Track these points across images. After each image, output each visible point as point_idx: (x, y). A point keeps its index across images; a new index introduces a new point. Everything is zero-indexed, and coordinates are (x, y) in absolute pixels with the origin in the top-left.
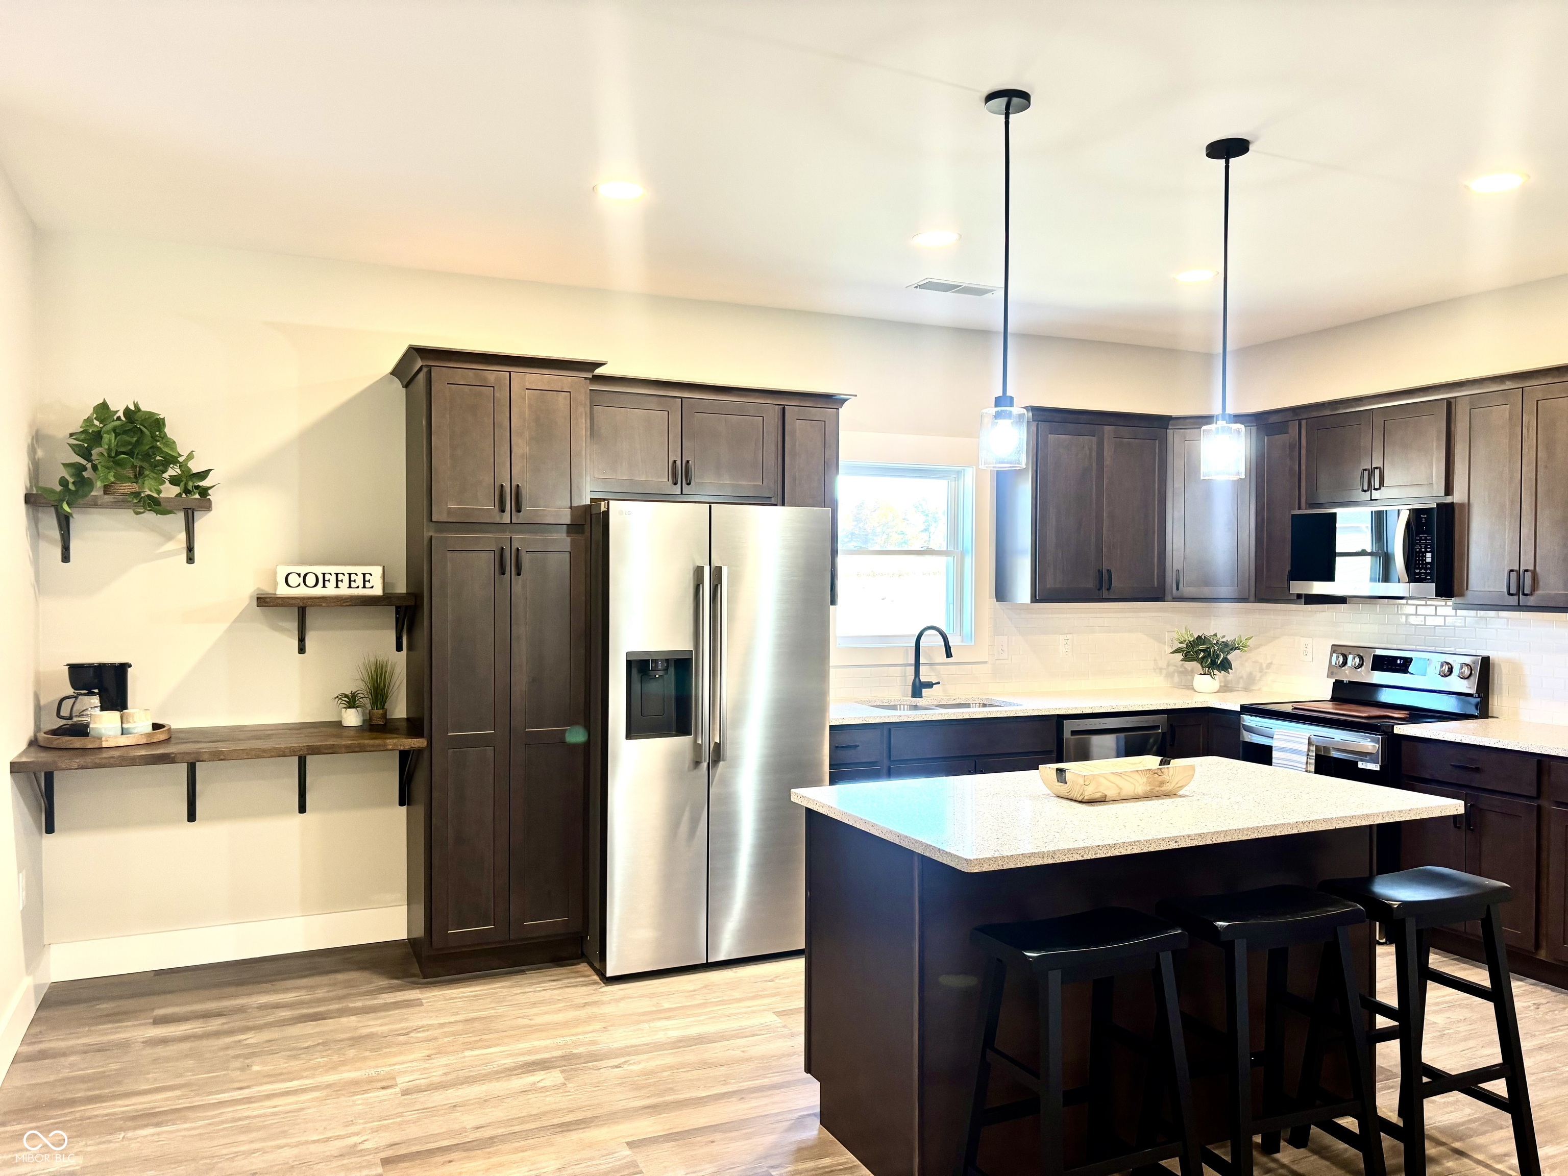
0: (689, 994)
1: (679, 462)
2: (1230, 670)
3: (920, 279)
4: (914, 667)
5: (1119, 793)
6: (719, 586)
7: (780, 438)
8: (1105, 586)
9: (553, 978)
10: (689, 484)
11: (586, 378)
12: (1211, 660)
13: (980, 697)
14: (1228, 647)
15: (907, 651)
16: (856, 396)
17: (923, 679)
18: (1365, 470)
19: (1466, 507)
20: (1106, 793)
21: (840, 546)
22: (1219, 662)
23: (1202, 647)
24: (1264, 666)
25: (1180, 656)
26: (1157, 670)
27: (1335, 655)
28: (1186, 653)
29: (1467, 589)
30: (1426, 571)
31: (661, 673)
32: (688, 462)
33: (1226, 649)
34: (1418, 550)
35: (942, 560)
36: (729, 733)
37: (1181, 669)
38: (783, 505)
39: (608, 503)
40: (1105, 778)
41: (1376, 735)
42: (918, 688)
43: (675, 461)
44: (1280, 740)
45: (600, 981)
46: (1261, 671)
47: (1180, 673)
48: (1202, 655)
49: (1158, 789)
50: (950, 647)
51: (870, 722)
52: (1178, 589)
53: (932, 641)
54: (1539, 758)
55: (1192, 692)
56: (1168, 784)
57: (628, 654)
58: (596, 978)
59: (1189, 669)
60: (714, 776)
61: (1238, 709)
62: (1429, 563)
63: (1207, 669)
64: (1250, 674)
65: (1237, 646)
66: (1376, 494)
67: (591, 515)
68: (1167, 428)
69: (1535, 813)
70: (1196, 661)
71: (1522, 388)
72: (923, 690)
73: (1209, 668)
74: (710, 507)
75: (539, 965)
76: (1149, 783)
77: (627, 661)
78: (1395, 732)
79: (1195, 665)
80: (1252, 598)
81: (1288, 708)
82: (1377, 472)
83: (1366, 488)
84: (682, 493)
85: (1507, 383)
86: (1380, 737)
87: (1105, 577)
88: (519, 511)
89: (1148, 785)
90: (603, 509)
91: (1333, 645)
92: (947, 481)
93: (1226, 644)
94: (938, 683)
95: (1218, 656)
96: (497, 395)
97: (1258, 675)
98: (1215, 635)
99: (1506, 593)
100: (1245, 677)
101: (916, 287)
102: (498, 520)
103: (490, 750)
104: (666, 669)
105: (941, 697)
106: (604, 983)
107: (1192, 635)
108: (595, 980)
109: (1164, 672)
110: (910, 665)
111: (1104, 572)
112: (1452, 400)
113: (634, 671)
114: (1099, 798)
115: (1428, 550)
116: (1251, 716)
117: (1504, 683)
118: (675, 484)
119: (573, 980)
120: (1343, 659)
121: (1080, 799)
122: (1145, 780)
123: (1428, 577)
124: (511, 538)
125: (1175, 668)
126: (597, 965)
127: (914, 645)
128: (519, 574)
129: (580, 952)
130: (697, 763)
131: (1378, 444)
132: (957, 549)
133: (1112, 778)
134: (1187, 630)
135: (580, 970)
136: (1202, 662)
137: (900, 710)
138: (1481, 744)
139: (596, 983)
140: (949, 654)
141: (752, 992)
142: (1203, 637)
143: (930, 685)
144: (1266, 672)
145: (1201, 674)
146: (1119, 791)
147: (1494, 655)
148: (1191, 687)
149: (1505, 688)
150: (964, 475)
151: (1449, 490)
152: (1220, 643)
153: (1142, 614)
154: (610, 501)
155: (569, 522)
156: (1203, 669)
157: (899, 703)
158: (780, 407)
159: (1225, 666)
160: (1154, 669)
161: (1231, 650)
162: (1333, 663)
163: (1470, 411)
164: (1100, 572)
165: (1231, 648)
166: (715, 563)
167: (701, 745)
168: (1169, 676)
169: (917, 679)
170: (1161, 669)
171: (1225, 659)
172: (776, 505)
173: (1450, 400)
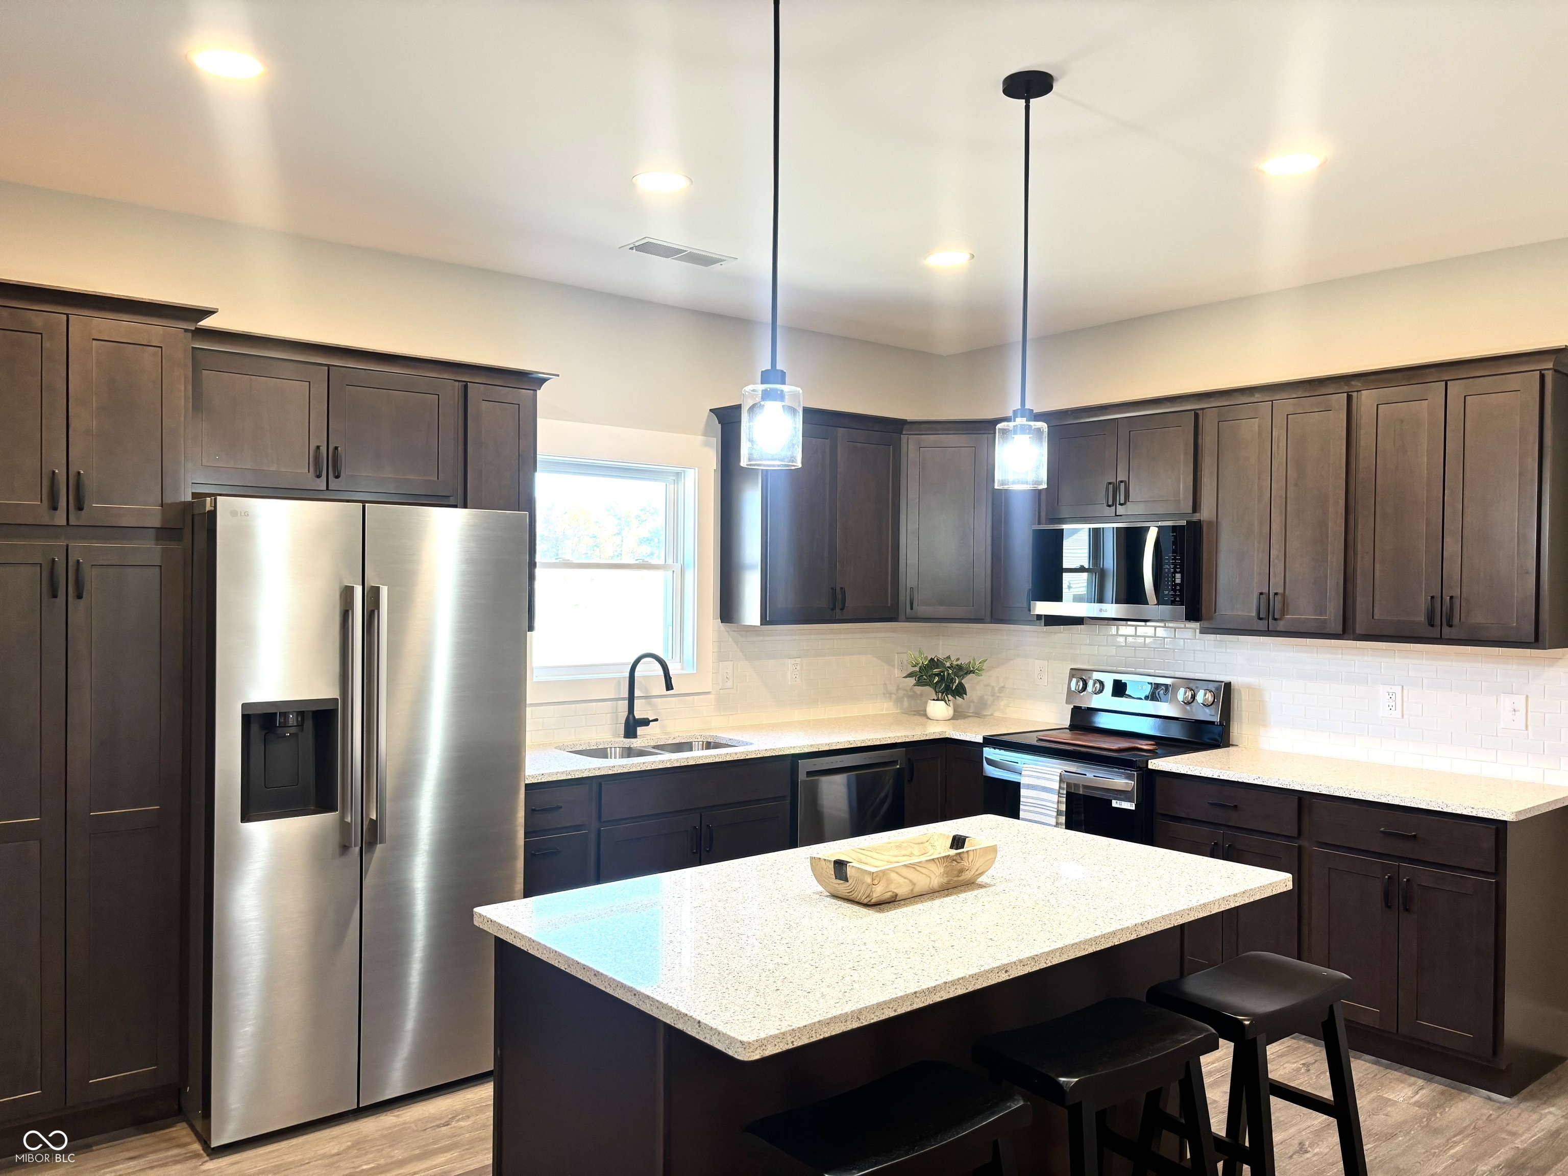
0: (331, 1160)
1: (324, 449)
2: (964, 695)
3: (636, 238)
4: (627, 701)
5: (912, 890)
6: (376, 612)
7: (461, 423)
8: (839, 605)
9: (132, 1154)
10: (337, 477)
11: (186, 330)
12: (945, 684)
13: (704, 734)
14: (963, 670)
15: (619, 682)
16: (558, 376)
17: (638, 715)
18: (1110, 483)
19: (1215, 525)
20: (897, 892)
21: (539, 558)
22: (954, 687)
23: (936, 671)
24: (996, 689)
25: (912, 681)
26: (888, 695)
27: (1074, 680)
28: (919, 677)
29: (1215, 612)
30: (1175, 592)
31: (293, 730)
32: (336, 448)
33: (961, 673)
34: (1167, 570)
35: (659, 574)
36: (389, 806)
37: (910, 693)
38: (465, 506)
39: (215, 500)
40: (897, 873)
41: (1131, 771)
42: (632, 726)
43: (318, 447)
44: (1029, 776)
45: (202, 1152)
46: (993, 695)
47: (909, 697)
48: (937, 679)
49: (955, 879)
50: (670, 678)
51: (577, 777)
52: (912, 609)
53: (649, 671)
54: (1300, 796)
55: (923, 719)
56: (967, 872)
57: (244, 706)
58: (197, 1147)
59: (918, 692)
60: (369, 863)
61: (981, 741)
62: (1177, 584)
63: (940, 694)
64: (982, 698)
65: (972, 669)
66: (1121, 510)
67: (193, 515)
68: (901, 433)
69: (1296, 854)
70: (929, 685)
71: (1272, 401)
72: (638, 728)
73: (943, 693)
74: (364, 507)
75: (112, 1134)
76: (947, 874)
77: (243, 715)
78: (1150, 767)
79: (928, 690)
80: (988, 618)
81: (1032, 740)
82: (1122, 485)
83: (1110, 503)
84: (327, 490)
85: (1257, 395)
86: (1135, 773)
87: (839, 596)
88: (80, 508)
89: (945, 875)
90: (208, 507)
91: (1071, 669)
92: (665, 483)
93: (960, 667)
94: (656, 720)
95: (953, 681)
96: (47, 344)
97: (989, 699)
98: (949, 657)
99: (1256, 618)
100: (976, 700)
101: (632, 248)
102: (46, 520)
103: (34, 846)
104: (300, 725)
105: (659, 736)
106: (208, 1155)
107: (926, 658)
108: (195, 1151)
109: (894, 696)
110: (623, 699)
111: (838, 589)
112: (1200, 412)
113: (255, 728)
114: (888, 899)
115: (1178, 570)
116: (995, 748)
117: (1244, 709)
118: (319, 476)
119: (162, 1155)
120: (1083, 684)
121: (866, 901)
122: (942, 870)
123: (1178, 599)
124: (67, 546)
125: (905, 692)
126: (199, 1127)
127: (627, 675)
128: (80, 596)
129: (176, 1107)
130: (345, 848)
131: (1122, 454)
132: (677, 562)
133: (905, 872)
134: (921, 653)
135: (175, 1135)
136: (936, 687)
137: (611, 758)
138: (1240, 780)
139: (196, 1156)
140: (669, 686)
141: (418, 1148)
142: (936, 659)
143: (645, 722)
144: (998, 697)
145: (934, 700)
146: (911, 888)
147: (1236, 680)
148: (924, 714)
149: (1245, 715)
150: (684, 479)
151: (1196, 507)
152: (954, 666)
153: (871, 635)
154: (218, 497)
155: (157, 524)
156: (936, 695)
157: (610, 745)
158: (461, 384)
159: (960, 691)
160: (884, 694)
161: (966, 674)
162: (1073, 688)
163: (1218, 423)
164: (833, 590)
165: (966, 671)
166: (371, 582)
167: (349, 825)
168: (899, 701)
169: (631, 716)
170: (890, 694)
171: (960, 684)
172: (455, 506)
173: (1197, 411)
